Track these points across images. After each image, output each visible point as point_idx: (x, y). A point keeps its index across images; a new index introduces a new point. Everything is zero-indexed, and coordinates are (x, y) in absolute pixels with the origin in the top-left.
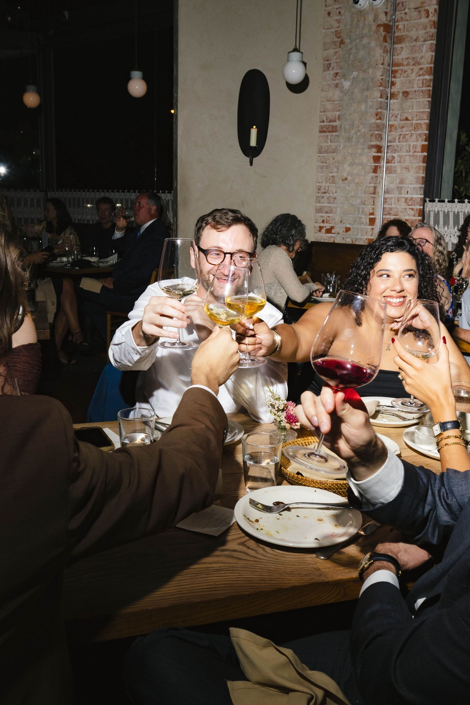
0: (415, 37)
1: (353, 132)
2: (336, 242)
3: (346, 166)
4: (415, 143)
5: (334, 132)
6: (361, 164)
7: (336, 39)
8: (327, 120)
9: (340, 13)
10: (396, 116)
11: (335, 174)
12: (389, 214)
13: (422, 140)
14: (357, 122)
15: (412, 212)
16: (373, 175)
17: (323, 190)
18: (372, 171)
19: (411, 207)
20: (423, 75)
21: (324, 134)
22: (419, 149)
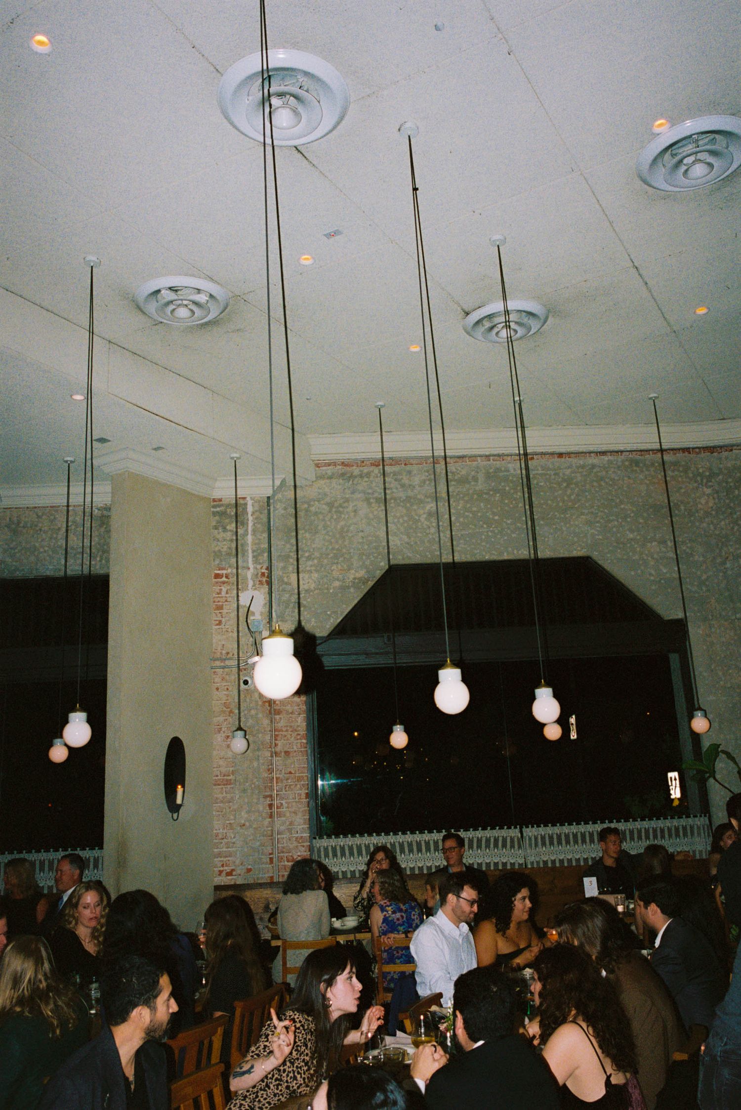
0: (290, 711)
1: (247, 784)
2: (238, 883)
3: (243, 814)
4: (300, 792)
5: (229, 784)
6: (258, 811)
7: (225, 709)
8: (221, 774)
9: (228, 689)
10: (281, 771)
11: (232, 822)
12: (283, 852)
13: (305, 790)
14: (250, 776)
16: (270, 820)
17: (220, 836)
18: (268, 816)
19: (302, 844)
20: (300, 739)
21: (219, 787)
22: (304, 796)
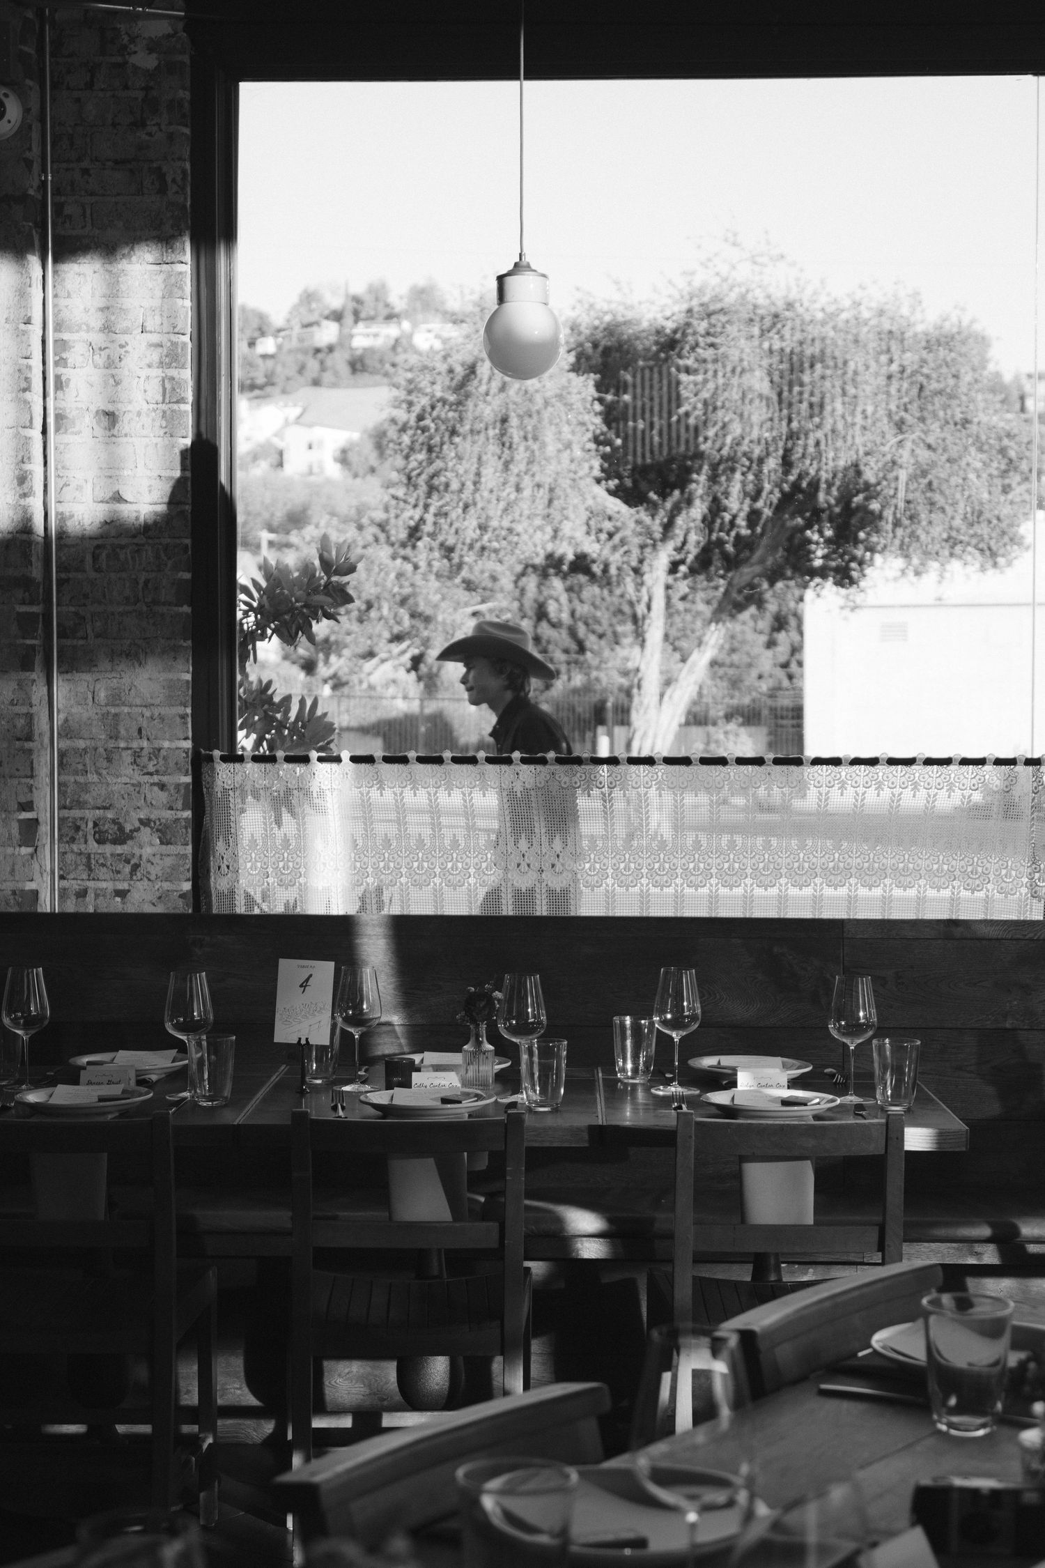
4: (153, 575)
13: (175, 567)
15: (163, 797)
19: (156, 779)
20: (162, 364)
22: (167, 593)
